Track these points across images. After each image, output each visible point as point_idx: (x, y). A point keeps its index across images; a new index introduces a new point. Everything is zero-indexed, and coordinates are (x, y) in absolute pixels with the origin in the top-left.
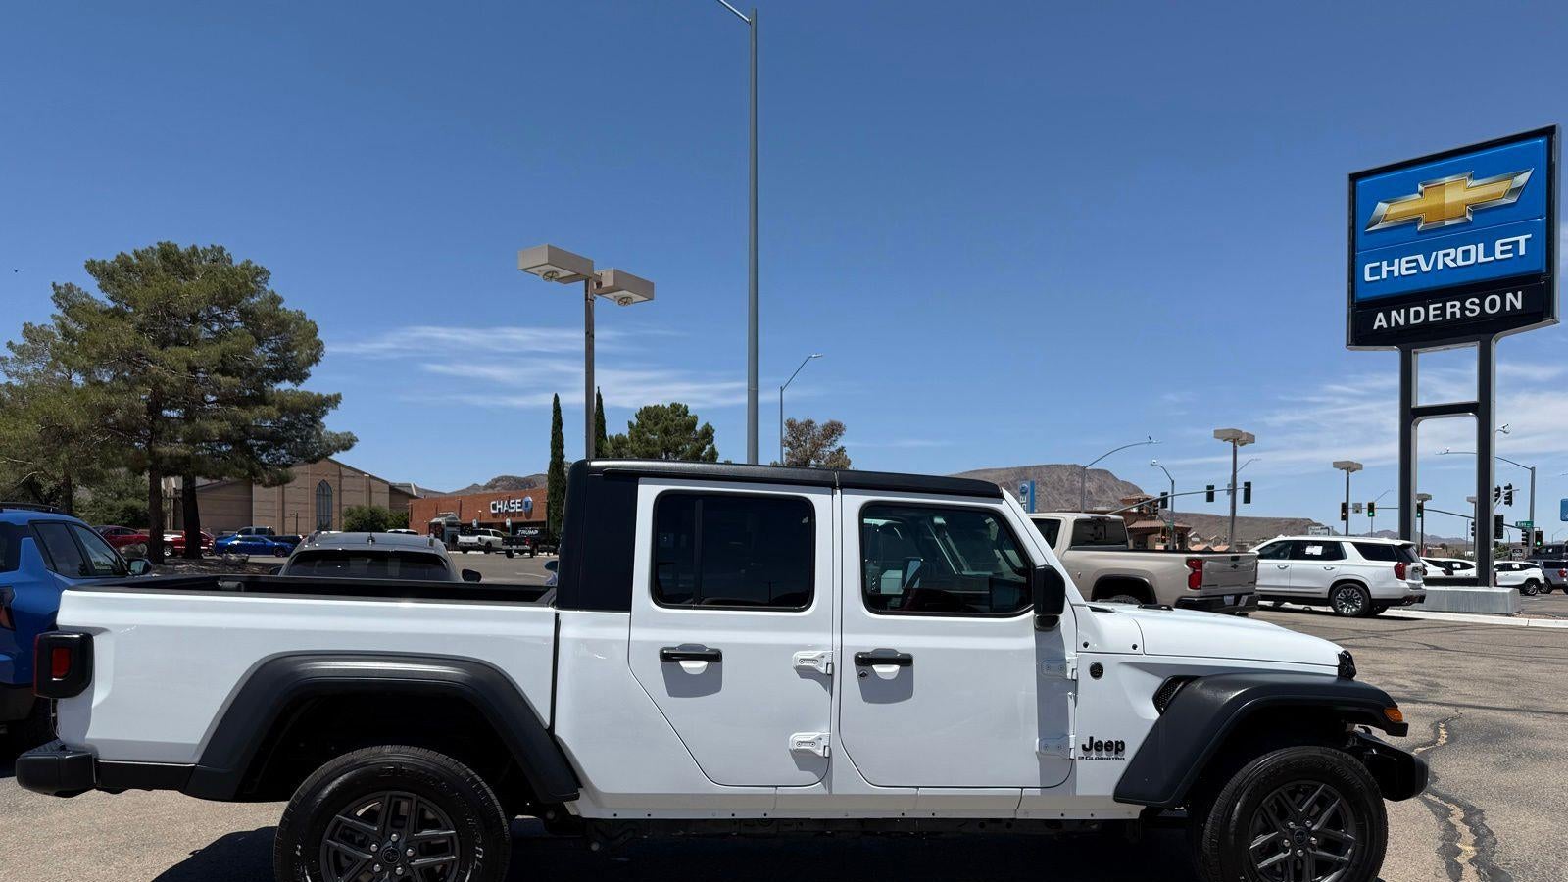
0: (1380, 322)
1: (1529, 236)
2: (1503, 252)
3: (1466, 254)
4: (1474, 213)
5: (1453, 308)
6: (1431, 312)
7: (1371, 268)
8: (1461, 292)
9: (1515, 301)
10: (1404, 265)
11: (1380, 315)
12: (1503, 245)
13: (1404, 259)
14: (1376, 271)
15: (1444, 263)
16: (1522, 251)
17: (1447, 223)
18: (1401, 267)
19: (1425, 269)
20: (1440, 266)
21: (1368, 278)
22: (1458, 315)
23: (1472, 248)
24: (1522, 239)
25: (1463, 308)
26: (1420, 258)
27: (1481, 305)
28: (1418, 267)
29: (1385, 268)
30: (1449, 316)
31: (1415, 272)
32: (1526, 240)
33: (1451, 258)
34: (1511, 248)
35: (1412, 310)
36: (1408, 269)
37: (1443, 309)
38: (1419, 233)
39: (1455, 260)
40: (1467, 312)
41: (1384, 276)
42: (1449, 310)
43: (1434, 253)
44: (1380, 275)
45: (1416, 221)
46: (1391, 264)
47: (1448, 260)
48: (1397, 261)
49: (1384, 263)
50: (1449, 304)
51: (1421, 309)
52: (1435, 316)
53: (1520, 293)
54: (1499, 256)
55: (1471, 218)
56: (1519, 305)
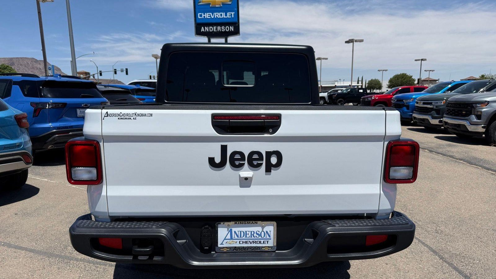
0: (203, 30)
1: (234, 13)
2: (229, 16)
3: (221, 15)
4: (222, 5)
5: (219, 28)
6: (214, 29)
7: (200, 15)
8: (221, 24)
9: (232, 28)
10: (208, 15)
11: (203, 28)
12: (229, 14)
13: (207, 14)
14: (201, 16)
15: (217, 17)
16: (233, 17)
17: (217, 6)
18: (207, 15)
19: (213, 17)
20: (216, 17)
21: (199, 17)
22: (220, 30)
23: (222, 13)
24: (233, 13)
25: (221, 29)
26: (211, 14)
27: (225, 28)
28: (211, 16)
29: (203, 15)
30: (218, 30)
31: (210, 17)
32: (234, 14)
33: (218, 15)
34: (230, 15)
35: (210, 28)
36: (208, 16)
37: (217, 28)
38: (211, 7)
39: (219, 16)
40: (222, 30)
41: (203, 17)
42: (218, 29)
43: (214, 13)
44: (202, 17)
45: (209, 4)
46: (204, 14)
47: (217, 15)
48: (206, 14)
49: (203, 14)
50: (218, 27)
51: (212, 28)
52: (215, 30)
53: (233, 27)
54: (228, 17)
55: (222, 6)
56: (233, 30)
